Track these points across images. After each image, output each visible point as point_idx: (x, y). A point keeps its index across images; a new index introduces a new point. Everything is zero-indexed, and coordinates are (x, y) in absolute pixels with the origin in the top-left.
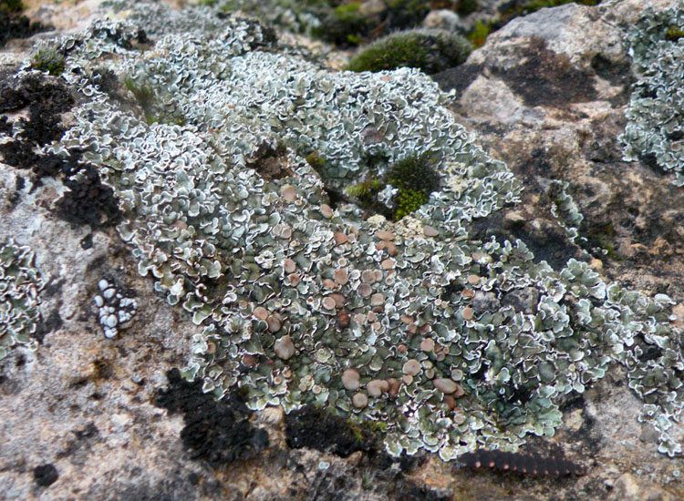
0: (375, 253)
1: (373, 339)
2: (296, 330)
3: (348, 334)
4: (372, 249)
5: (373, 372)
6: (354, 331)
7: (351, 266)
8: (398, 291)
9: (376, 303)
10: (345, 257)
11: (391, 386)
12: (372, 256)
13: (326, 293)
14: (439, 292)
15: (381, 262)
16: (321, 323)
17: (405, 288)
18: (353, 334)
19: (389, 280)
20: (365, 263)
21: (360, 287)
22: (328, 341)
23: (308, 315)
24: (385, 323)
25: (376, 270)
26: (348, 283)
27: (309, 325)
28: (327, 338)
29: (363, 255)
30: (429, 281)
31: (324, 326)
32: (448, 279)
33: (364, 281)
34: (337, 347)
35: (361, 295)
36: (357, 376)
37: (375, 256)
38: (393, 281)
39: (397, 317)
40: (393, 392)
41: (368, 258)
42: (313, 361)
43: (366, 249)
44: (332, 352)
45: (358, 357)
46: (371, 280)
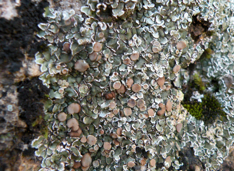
0: (156, 103)
1: (103, 115)
2: (95, 70)
3: (102, 100)
4: (158, 101)
5: (82, 119)
6: (104, 103)
7: (145, 92)
8: (136, 122)
9: (125, 112)
10: (150, 87)
11: (77, 131)
12: (154, 102)
13: (123, 82)
14: (140, 146)
15: (152, 108)
16: (103, 84)
17: (138, 126)
18: (102, 103)
19: (142, 115)
20: (149, 99)
21: (133, 100)
22: (94, 90)
23: (106, 75)
24: (114, 119)
25: (146, 106)
26: (134, 93)
27: (100, 77)
28: (96, 89)
29: (154, 97)
30: (146, 138)
31: (102, 86)
32: (149, 149)
33: (137, 101)
34: (92, 96)
35: (129, 102)
36: (77, 112)
37: (154, 104)
38: (141, 118)
39: (120, 125)
40: (72, 134)
41: (153, 100)
42: (79, 84)
43: (158, 97)
44: (88, 94)
45: (89, 109)
46: (139, 105)
